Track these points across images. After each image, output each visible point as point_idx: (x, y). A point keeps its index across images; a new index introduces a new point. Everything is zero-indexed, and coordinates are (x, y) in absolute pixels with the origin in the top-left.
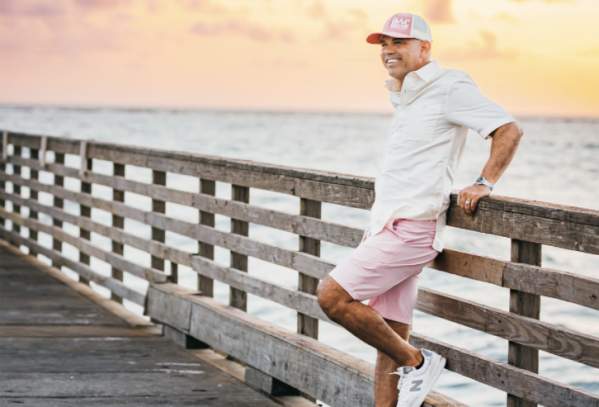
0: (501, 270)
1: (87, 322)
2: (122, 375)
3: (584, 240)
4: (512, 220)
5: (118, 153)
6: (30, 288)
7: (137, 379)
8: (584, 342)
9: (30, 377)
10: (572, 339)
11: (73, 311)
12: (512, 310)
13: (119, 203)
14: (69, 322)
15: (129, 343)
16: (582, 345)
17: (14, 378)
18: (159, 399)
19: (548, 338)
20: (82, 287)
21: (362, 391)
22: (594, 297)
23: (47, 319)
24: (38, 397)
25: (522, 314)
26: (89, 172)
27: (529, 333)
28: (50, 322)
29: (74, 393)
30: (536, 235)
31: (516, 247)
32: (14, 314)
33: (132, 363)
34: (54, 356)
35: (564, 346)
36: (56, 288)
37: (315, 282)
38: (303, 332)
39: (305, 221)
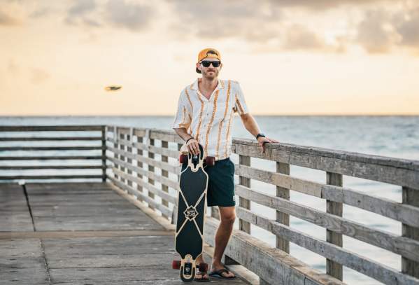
0: (320, 189)
1: (142, 228)
2: (146, 256)
3: (355, 170)
4: (325, 161)
5: (163, 135)
6: (118, 212)
7: (154, 257)
8: (356, 227)
9: (96, 258)
10: (351, 226)
11: (138, 223)
12: (327, 211)
13: (165, 163)
14: (132, 228)
15: (160, 239)
16: (355, 228)
17: (86, 258)
18: (161, 267)
19: (341, 226)
20: (150, 211)
21: (261, 260)
22: (359, 201)
23: (120, 227)
24: (95, 268)
25: (332, 213)
26: (151, 146)
27: (333, 224)
28: (122, 228)
29: (115, 265)
30: (335, 169)
31: (329, 176)
32: (104, 225)
33: (156, 249)
34: (114, 246)
35: (348, 230)
36: (134, 211)
37: (248, 202)
38: (242, 229)
39: (240, 167)
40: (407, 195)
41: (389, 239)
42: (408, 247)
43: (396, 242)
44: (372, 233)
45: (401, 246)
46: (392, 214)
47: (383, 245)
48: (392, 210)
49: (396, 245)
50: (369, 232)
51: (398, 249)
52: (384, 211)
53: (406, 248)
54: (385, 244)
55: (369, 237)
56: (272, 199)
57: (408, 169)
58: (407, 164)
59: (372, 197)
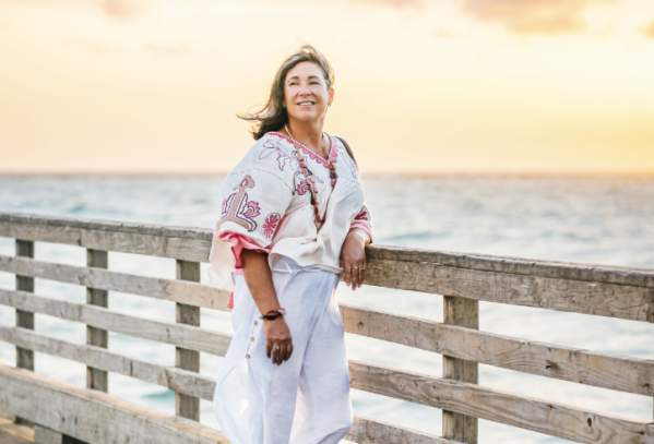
37: (104, 333)
38: (92, 387)
39: (91, 272)
40: (454, 310)
41: (420, 384)
42: (458, 395)
43: (434, 387)
44: (388, 375)
45: (443, 393)
46: (426, 342)
47: (410, 394)
48: (426, 335)
49: (435, 392)
50: (381, 375)
51: (438, 398)
52: (411, 337)
53: (454, 397)
54: (414, 393)
55: (380, 383)
56: (168, 328)
57: (458, 267)
58: (457, 258)
59: (387, 315)
